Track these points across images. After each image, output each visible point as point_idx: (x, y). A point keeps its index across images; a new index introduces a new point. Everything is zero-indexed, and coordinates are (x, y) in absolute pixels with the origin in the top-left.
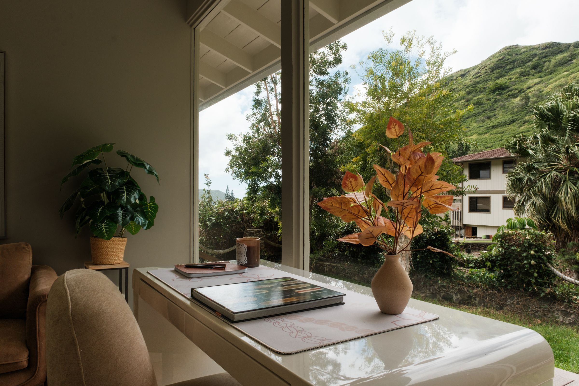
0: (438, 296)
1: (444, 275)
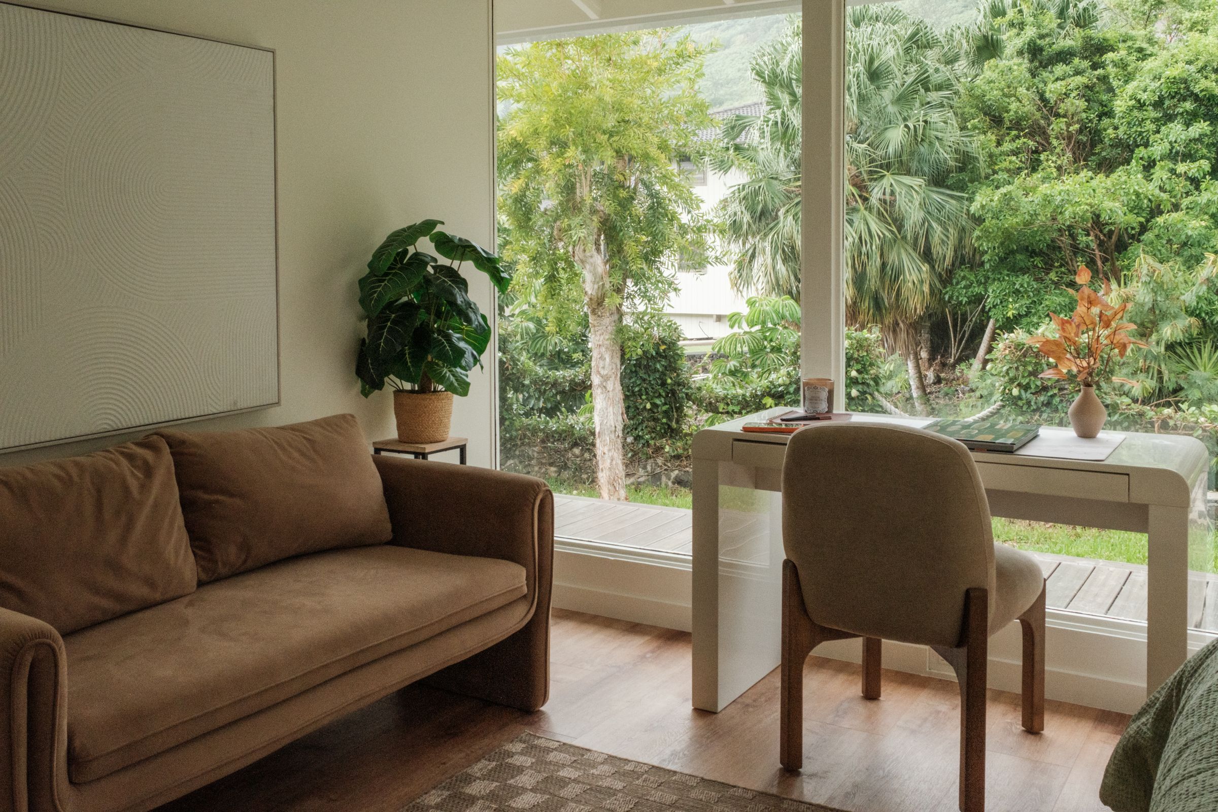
0: (664, 479)
1: (672, 432)
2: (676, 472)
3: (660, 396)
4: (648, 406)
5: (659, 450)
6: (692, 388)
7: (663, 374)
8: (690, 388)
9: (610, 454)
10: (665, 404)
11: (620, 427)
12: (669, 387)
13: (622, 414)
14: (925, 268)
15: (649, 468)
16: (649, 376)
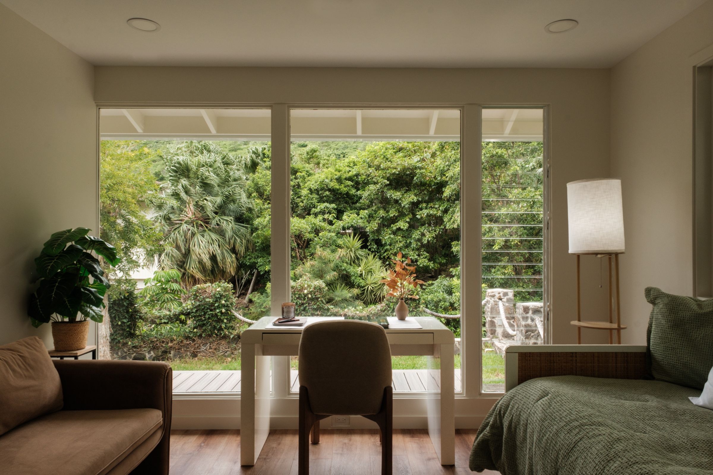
1: (132, 335)
2: (135, 354)
3: (126, 318)
4: (120, 323)
5: (125, 344)
6: (142, 313)
7: (127, 307)
8: (141, 313)
9: (103, 349)
10: (128, 322)
11: (108, 335)
12: (130, 314)
13: (110, 328)
14: (234, 256)
15: (120, 354)
16: (120, 308)
